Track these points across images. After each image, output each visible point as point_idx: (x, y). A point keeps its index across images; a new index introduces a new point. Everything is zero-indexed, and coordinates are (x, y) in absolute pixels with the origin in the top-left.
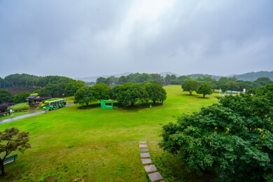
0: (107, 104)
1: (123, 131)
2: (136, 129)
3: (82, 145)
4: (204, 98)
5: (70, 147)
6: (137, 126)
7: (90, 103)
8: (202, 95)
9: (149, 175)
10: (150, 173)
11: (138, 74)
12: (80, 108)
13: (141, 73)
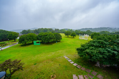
0: (37, 43)
1: (53, 53)
2: (58, 52)
3: (40, 62)
4: (73, 38)
5: (35, 64)
6: (57, 50)
7: (27, 43)
8: (73, 37)
9: (77, 67)
10: (77, 66)
11: (42, 28)
12: (22, 46)
13: (44, 28)
